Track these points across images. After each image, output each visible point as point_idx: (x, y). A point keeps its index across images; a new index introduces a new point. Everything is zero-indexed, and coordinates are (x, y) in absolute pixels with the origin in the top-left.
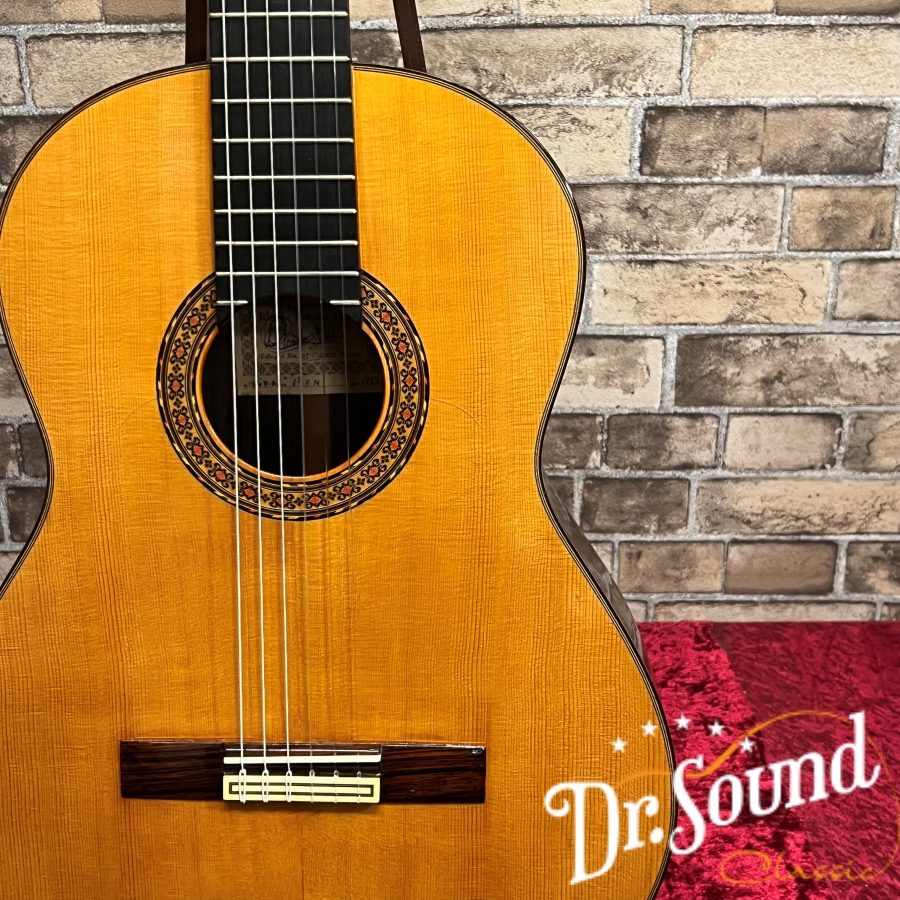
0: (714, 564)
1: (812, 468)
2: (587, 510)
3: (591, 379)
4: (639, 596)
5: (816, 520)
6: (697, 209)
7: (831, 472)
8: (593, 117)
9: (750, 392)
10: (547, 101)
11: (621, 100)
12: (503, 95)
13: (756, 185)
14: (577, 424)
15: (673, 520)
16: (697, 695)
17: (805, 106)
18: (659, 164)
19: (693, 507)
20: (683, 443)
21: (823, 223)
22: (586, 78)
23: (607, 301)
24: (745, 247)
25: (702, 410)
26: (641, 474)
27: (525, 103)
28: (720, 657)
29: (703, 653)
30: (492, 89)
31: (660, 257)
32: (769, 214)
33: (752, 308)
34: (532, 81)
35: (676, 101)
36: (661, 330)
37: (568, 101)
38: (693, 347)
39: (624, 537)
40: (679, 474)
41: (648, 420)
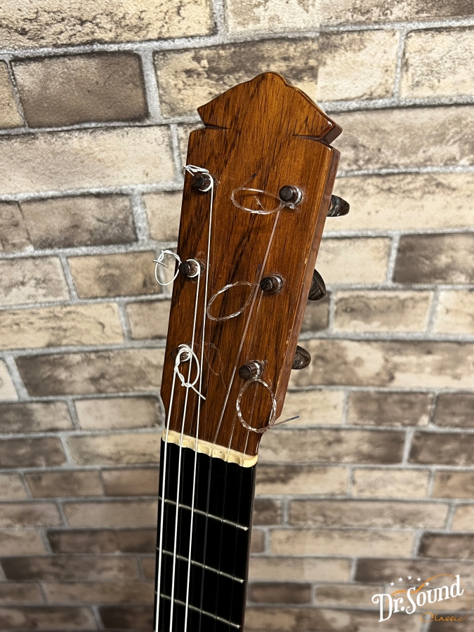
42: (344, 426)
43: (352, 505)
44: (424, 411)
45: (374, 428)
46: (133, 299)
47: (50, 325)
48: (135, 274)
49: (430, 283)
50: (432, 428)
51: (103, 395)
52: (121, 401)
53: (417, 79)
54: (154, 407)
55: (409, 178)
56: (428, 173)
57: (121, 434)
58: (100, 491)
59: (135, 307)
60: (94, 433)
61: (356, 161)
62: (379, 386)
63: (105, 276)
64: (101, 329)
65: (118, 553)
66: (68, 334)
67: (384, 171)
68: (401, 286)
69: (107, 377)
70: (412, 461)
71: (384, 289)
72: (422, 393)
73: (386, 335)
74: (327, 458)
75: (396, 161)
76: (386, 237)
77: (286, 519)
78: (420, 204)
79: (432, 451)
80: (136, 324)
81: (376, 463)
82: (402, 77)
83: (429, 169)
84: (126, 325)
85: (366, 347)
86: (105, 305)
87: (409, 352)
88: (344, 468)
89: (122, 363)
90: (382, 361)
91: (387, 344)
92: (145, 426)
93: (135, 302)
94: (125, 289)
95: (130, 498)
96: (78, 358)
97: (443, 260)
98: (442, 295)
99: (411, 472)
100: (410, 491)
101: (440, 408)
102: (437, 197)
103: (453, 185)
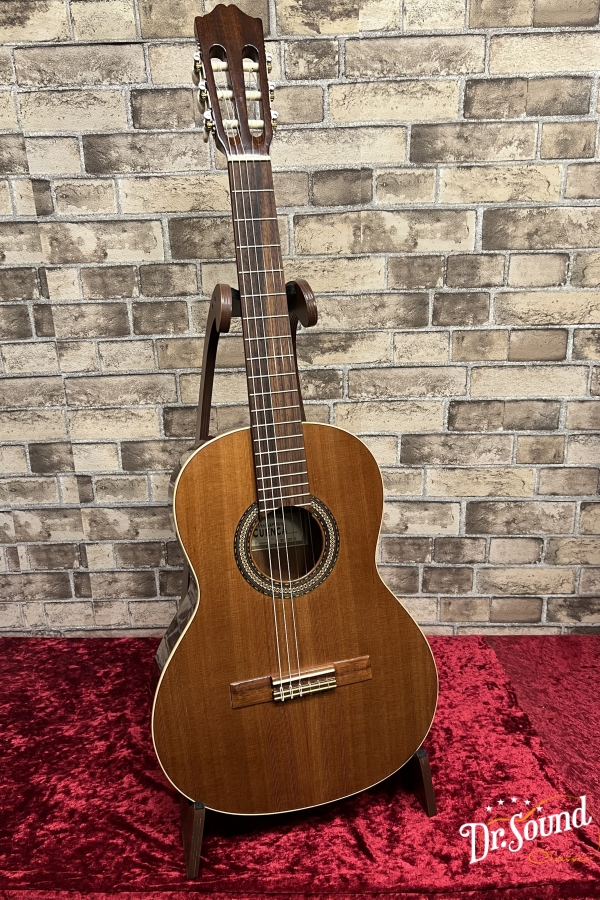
0: (485, 608)
1: (530, 563)
2: (425, 583)
3: (427, 521)
4: (450, 623)
5: (532, 587)
6: (474, 445)
7: (539, 565)
8: (427, 405)
9: (500, 528)
10: (406, 399)
11: (439, 398)
12: (387, 396)
13: (501, 435)
14: (420, 542)
15: (465, 587)
16: (482, 671)
17: (522, 400)
18: (457, 425)
19: (475, 581)
20: (470, 551)
21: (532, 451)
22: (424, 389)
23: (433, 486)
24: (496, 462)
25: (478, 536)
26: (450, 565)
27: (397, 399)
28: (491, 653)
29: (483, 650)
30: (381, 394)
31: (457, 466)
32: (507, 447)
33: (500, 489)
34: (399, 391)
35: (464, 398)
36: (459, 499)
37: (416, 399)
38: (473, 507)
39: (442, 595)
40: (468, 565)
41: (452, 540)
42: (386, 291)
43: (395, 371)
44: (439, 274)
45: (407, 291)
47: (195, 191)
49: (434, 162)
50: (446, 289)
51: (221, 260)
53: (411, 19)
55: (413, 84)
56: (424, 80)
61: (382, 71)
62: (408, 252)
66: (205, 200)
67: (399, 79)
68: (415, 165)
69: (226, 242)
70: (435, 323)
71: (405, 167)
72: (437, 256)
73: (410, 205)
74: (376, 324)
75: (405, 72)
76: (402, 127)
77: (346, 391)
78: (421, 102)
79: (448, 313)
81: (410, 327)
83: (424, 78)
85: (397, 217)
87: (425, 221)
88: (388, 334)
90: (409, 229)
91: (411, 214)
96: (208, 222)
97: (439, 144)
98: (441, 171)
99: (436, 334)
100: (436, 355)
101: (450, 269)
102: (430, 97)
103: (439, 89)
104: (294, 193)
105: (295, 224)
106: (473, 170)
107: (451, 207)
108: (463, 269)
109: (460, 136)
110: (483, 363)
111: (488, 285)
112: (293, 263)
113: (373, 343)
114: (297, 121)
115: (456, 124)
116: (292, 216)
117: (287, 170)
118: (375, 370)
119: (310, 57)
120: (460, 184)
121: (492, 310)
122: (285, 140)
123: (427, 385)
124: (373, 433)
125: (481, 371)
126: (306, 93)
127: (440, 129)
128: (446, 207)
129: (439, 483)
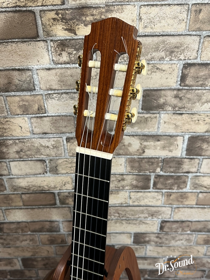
1: (198, 278)
3: (146, 264)
6: (173, 238)
7: (202, 279)
8: (148, 222)
10: (136, 219)
11: (155, 219)
12: (125, 218)
13: (188, 234)
18: (165, 230)
21: (204, 240)
22: (147, 215)
23: (150, 252)
24: (185, 244)
27: (131, 219)
30: (123, 217)
31: (164, 245)
32: (191, 239)
33: (186, 254)
34: (133, 215)
35: (169, 220)
36: (163, 257)
37: (142, 219)
42: (125, 173)
43: (130, 208)
44: (158, 166)
45: (138, 174)
46: (34, 115)
48: (34, 104)
49: (157, 110)
50: (162, 173)
51: (22, 159)
52: (29, 162)
53: (145, 25)
54: (44, 165)
56: (153, 64)
57: (30, 177)
58: (21, 204)
59: (35, 119)
60: (18, 177)
62: (139, 155)
63: (22, 105)
64: (20, 129)
65: (29, 233)
66: (6, 131)
68: (145, 112)
69: (23, 151)
70: (154, 188)
72: (157, 158)
73: (141, 133)
74: (119, 187)
78: (151, 77)
79: (162, 184)
80: (35, 127)
81: (139, 189)
82: (139, 24)
83: (153, 62)
84: (31, 128)
85: (132, 138)
86: (22, 118)
87: (150, 140)
88: (126, 192)
89: (30, 145)
90: (140, 144)
91: (141, 137)
92: (40, 174)
93: (35, 117)
94: (31, 111)
95: (34, 207)
96: (11, 142)
97: (162, 101)
98: (162, 115)
99: (154, 193)
100: (154, 202)
101: (165, 164)
102: (157, 74)
103: (164, 69)
104: (65, 127)
105: (67, 142)
106: (183, 116)
107: (167, 134)
108: (172, 165)
109: (176, 97)
110: (181, 206)
111: (188, 172)
112: (67, 160)
113: (118, 196)
114: (64, 88)
115: (175, 89)
116: (65, 138)
117: (59, 115)
118: (119, 207)
119: (70, 50)
120: (174, 122)
121: (189, 183)
122: (57, 99)
123: (149, 214)
124: (118, 232)
125: (180, 209)
126: (69, 72)
127: (163, 92)
128: (164, 134)
129: (153, 251)
